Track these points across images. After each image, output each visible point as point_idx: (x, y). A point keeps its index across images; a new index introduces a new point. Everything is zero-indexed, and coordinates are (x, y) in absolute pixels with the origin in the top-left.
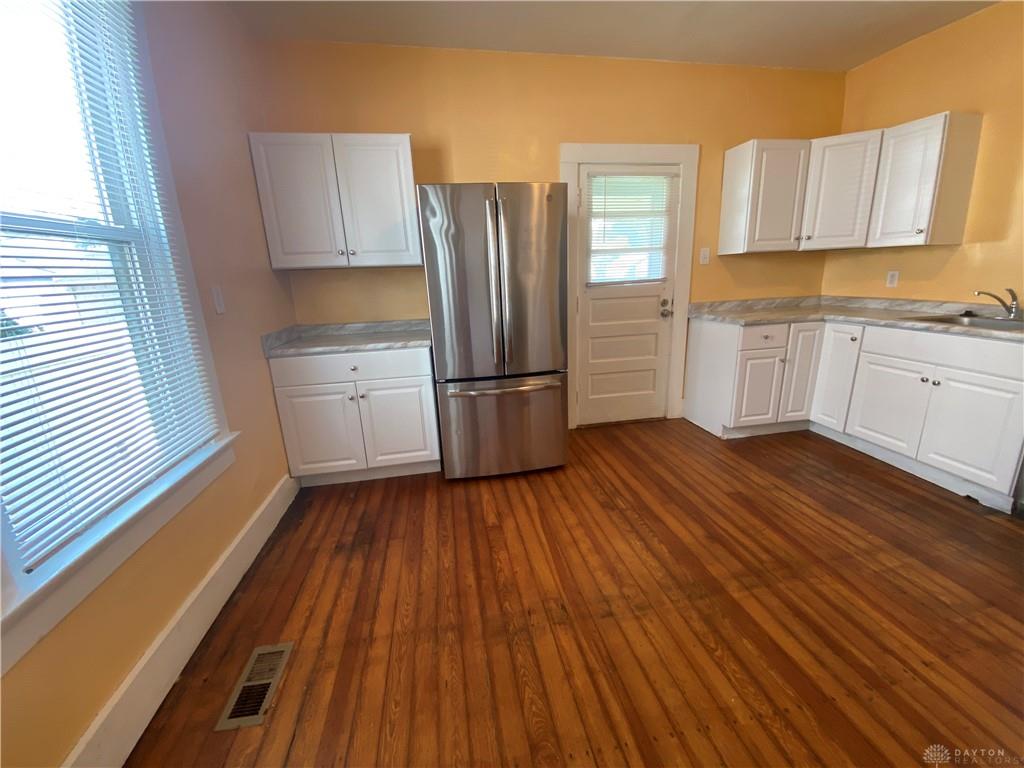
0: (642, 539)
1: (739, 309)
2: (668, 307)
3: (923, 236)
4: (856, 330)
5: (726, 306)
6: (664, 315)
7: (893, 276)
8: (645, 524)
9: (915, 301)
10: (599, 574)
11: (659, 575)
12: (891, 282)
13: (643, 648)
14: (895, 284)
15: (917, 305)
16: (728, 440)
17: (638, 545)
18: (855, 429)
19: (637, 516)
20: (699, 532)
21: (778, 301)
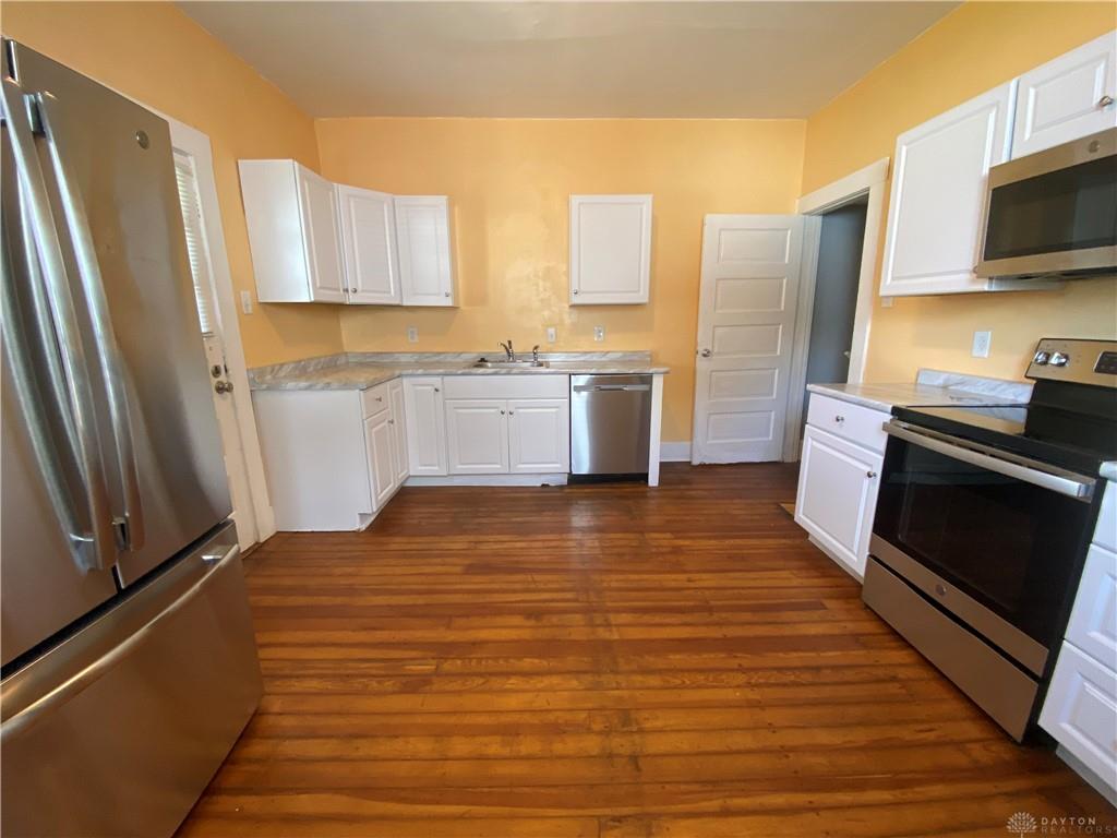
0: (508, 674)
1: (297, 372)
2: (223, 378)
3: (450, 299)
4: (436, 381)
5: (286, 369)
6: (221, 389)
7: (412, 332)
8: (481, 659)
9: (440, 353)
10: (558, 747)
11: (574, 683)
12: (412, 338)
13: (683, 743)
14: (416, 339)
15: (442, 357)
16: (367, 528)
17: (513, 682)
18: (460, 468)
19: (459, 662)
20: (517, 620)
21: (322, 360)
